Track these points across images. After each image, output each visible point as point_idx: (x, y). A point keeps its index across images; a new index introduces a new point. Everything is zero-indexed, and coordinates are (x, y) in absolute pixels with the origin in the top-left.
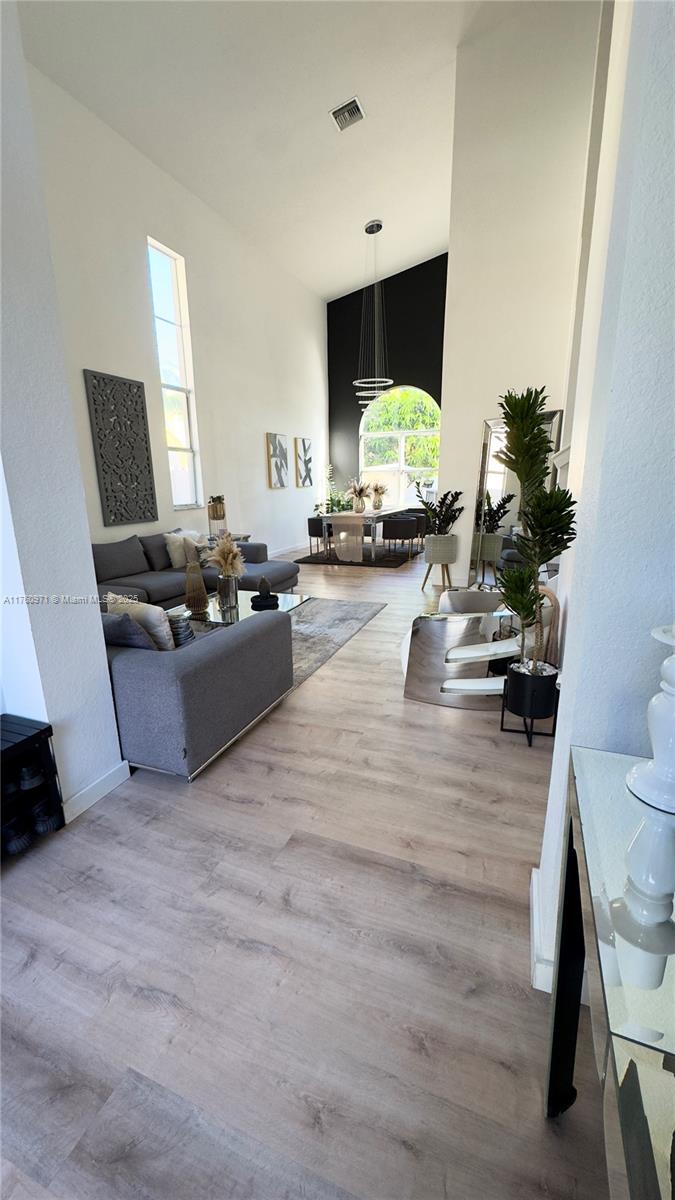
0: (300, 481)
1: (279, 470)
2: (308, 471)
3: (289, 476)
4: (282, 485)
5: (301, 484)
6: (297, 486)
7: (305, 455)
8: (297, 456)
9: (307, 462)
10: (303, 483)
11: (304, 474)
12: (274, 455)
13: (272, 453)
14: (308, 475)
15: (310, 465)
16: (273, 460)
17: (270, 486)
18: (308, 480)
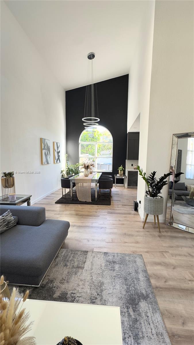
0: (56, 161)
1: (46, 155)
2: (59, 156)
3: (51, 159)
4: (48, 163)
5: (56, 162)
6: (54, 163)
7: (58, 150)
8: (54, 150)
9: (58, 152)
10: (57, 161)
11: (57, 158)
12: (44, 149)
13: (43, 148)
14: (59, 158)
15: (59, 154)
16: (44, 151)
17: (42, 163)
18: (59, 160)
